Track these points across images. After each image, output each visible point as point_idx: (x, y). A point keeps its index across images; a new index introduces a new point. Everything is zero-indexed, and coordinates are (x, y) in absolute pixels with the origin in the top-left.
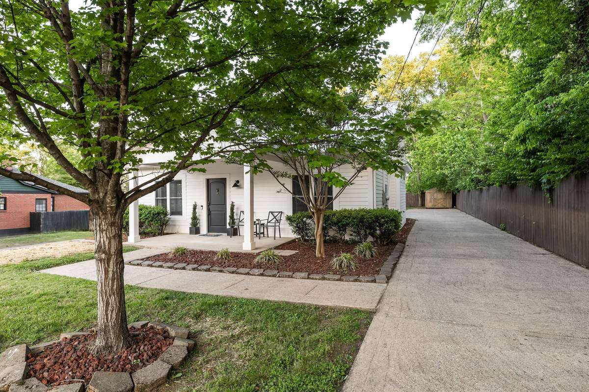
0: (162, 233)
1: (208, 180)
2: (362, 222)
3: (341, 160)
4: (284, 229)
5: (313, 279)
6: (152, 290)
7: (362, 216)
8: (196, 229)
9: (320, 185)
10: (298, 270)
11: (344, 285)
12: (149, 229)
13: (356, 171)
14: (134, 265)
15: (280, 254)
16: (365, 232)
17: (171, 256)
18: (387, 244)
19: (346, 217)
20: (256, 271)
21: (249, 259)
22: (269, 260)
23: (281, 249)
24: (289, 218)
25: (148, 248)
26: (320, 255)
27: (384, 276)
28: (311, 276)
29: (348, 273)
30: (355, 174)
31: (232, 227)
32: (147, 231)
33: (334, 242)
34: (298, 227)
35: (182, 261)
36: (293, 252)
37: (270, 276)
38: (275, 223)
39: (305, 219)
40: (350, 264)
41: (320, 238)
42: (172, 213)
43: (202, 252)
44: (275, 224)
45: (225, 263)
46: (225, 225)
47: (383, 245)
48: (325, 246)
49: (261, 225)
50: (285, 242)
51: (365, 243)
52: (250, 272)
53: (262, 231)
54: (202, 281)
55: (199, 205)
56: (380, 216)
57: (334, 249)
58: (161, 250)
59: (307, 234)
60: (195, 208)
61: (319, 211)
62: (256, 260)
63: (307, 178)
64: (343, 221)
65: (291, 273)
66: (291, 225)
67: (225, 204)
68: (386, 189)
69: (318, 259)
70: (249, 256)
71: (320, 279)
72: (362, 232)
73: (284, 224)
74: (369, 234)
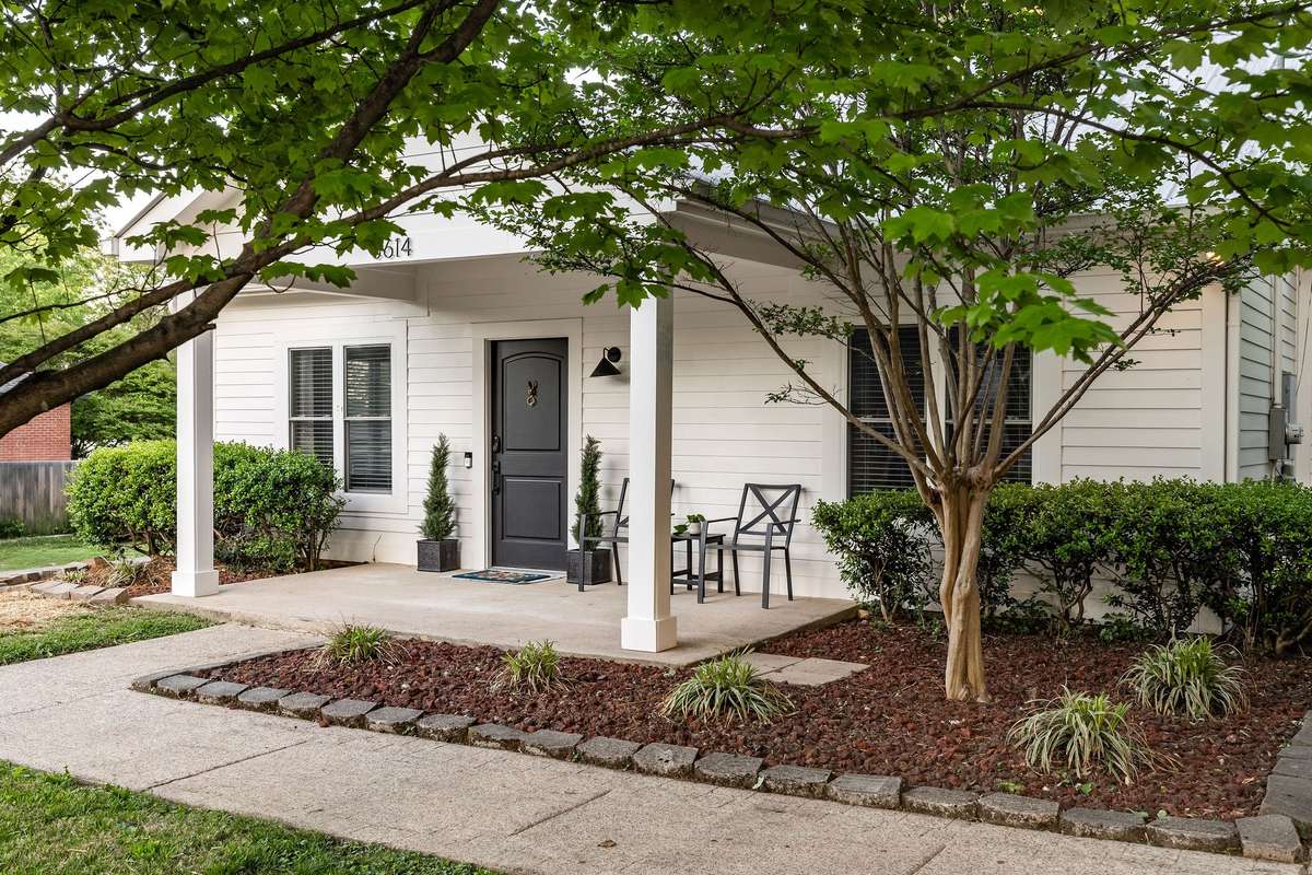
0: (309, 563)
1: (494, 347)
2: (1171, 544)
3: (1073, 247)
4: (807, 562)
5: (922, 810)
6: (204, 815)
7: (1170, 514)
8: (443, 549)
9: (971, 373)
10: (860, 763)
11: (1076, 855)
12: (263, 544)
13: (1147, 305)
14: (169, 695)
15: (778, 678)
16: (1184, 588)
17: (319, 663)
18: (1290, 651)
19: (1091, 517)
20: (664, 755)
21: (641, 692)
22: (726, 705)
23: (791, 652)
24: (827, 517)
25: (244, 623)
26: (962, 693)
27: (1284, 823)
28: (914, 798)
29: (1096, 792)
30: (1142, 319)
31: (588, 545)
32: (252, 550)
33: (1033, 632)
34: (872, 558)
35: (359, 689)
36: (844, 669)
37: (725, 783)
38: (769, 534)
39: (901, 521)
40: (1109, 747)
41: (966, 612)
42: (354, 482)
43: (448, 651)
44: (769, 540)
45: (534, 705)
46: (562, 537)
47: (1272, 656)
48: (985, 647)
49: (709, 540)
50: (808, 620)
51: (1180, 647)
52: (636, 758)
53: (712, 567)
54: (426, 786)
55: (456, 447)
56: (1260, 519)
57: (1031, 661)
58: (294, 635)
59: (907, 587)
60: (440, 460)
61: (962, 487)
62: (670, 702)
63: (910, 339)
64: (1079, 538)
65: (818, 777)
66: (838, 545)
67: (561, 446)
68: (1286, 391)
69: (953, 708)
70: (642, 679)
71: (955, 816)
72: (1169, 589)
73: (809, 541)
74: (1203, 597)
